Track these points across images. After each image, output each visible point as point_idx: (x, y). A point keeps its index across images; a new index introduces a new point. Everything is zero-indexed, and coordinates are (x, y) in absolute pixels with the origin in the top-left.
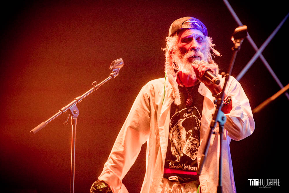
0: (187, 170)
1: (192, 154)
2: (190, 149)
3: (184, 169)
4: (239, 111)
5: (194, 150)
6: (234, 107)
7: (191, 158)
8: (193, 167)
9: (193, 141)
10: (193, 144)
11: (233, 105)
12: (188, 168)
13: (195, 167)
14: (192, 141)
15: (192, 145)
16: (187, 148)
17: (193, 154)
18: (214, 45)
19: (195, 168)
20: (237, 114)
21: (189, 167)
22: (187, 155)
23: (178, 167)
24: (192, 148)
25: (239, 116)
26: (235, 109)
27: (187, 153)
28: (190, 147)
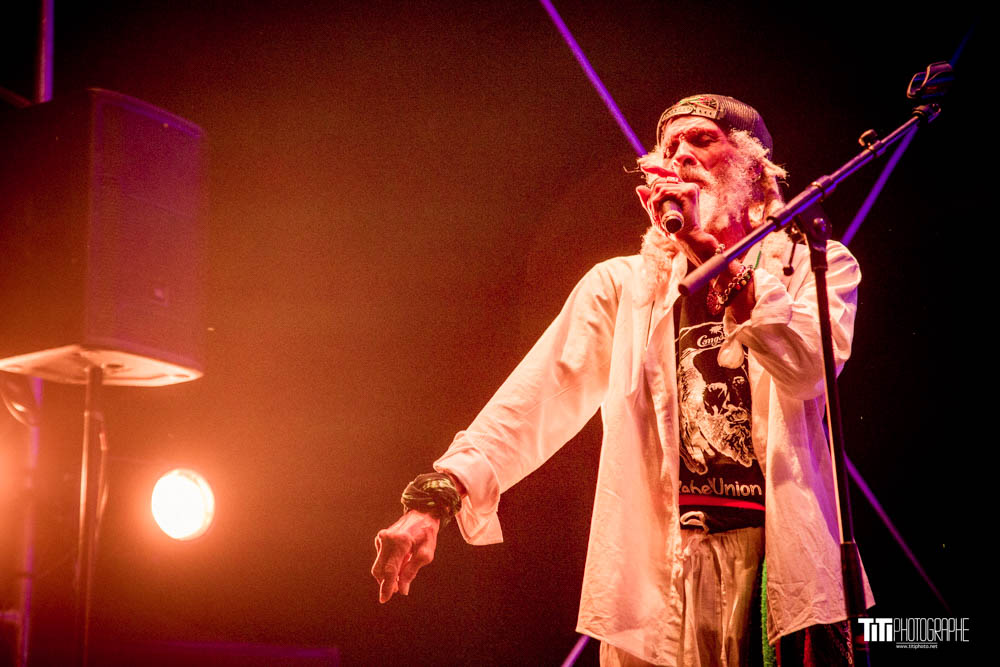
0: (731, 495)
1: (737, 451)
2: (729, 438)
3: (722, 493)
4: (776, 306)
5: (742, 439)
6: (759, 296)
7: (740, 461)
8: (748, 485)
9: (734, 416)
10: (737, 423)
11: (757, 292)
12: (733, 488)
13: (756, 486)
14: (731, 416)
15: (731, 426)
16: (720, 435)
17: (742, 450)
18: (768, 150)
19: (756, 489)
20: (774, 316)
21: (737, 486)
22: (723, 453)
23: (705, 489)
24: (734, 435)
25: (781, 320)
26: (766, 302)
27: (723, 449)
28: (728, 433)
